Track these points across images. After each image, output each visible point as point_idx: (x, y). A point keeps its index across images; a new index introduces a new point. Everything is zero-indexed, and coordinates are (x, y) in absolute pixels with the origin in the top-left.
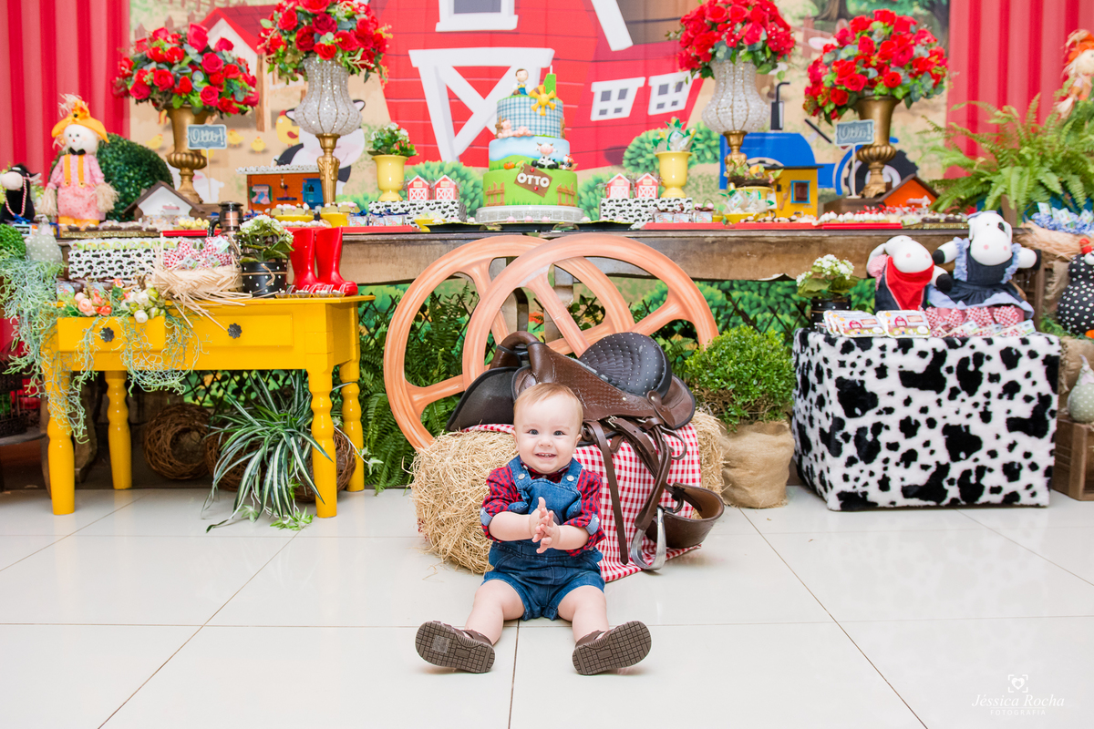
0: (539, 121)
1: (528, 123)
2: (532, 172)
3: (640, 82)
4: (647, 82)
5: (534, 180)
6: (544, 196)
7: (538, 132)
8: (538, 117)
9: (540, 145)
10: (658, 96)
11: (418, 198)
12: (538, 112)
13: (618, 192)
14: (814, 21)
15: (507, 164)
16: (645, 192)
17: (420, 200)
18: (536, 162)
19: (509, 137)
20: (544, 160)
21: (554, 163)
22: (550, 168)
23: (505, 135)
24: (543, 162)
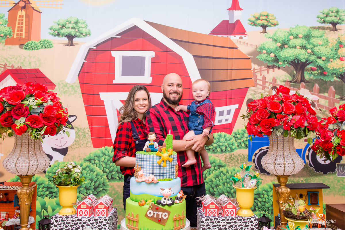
0: (162, 170)
1: (155, 172)
2: (157, 209)
5: (158, 215)
6: (164, 225)
7: (162, 177)
8: (162, 167)
10: (219, 116)
11: (83, 215)
12: (162, 165)
13: (211, 213)
14: (290, 83)
15: (140, 202)
16: (229, 213)
17: (85, 217)
18: (159, 201)
19: (142, 181)
20: (165, 201)
21: (171, 202)
22: (169, 205)
23: (140, 180)
24: (164, 202)
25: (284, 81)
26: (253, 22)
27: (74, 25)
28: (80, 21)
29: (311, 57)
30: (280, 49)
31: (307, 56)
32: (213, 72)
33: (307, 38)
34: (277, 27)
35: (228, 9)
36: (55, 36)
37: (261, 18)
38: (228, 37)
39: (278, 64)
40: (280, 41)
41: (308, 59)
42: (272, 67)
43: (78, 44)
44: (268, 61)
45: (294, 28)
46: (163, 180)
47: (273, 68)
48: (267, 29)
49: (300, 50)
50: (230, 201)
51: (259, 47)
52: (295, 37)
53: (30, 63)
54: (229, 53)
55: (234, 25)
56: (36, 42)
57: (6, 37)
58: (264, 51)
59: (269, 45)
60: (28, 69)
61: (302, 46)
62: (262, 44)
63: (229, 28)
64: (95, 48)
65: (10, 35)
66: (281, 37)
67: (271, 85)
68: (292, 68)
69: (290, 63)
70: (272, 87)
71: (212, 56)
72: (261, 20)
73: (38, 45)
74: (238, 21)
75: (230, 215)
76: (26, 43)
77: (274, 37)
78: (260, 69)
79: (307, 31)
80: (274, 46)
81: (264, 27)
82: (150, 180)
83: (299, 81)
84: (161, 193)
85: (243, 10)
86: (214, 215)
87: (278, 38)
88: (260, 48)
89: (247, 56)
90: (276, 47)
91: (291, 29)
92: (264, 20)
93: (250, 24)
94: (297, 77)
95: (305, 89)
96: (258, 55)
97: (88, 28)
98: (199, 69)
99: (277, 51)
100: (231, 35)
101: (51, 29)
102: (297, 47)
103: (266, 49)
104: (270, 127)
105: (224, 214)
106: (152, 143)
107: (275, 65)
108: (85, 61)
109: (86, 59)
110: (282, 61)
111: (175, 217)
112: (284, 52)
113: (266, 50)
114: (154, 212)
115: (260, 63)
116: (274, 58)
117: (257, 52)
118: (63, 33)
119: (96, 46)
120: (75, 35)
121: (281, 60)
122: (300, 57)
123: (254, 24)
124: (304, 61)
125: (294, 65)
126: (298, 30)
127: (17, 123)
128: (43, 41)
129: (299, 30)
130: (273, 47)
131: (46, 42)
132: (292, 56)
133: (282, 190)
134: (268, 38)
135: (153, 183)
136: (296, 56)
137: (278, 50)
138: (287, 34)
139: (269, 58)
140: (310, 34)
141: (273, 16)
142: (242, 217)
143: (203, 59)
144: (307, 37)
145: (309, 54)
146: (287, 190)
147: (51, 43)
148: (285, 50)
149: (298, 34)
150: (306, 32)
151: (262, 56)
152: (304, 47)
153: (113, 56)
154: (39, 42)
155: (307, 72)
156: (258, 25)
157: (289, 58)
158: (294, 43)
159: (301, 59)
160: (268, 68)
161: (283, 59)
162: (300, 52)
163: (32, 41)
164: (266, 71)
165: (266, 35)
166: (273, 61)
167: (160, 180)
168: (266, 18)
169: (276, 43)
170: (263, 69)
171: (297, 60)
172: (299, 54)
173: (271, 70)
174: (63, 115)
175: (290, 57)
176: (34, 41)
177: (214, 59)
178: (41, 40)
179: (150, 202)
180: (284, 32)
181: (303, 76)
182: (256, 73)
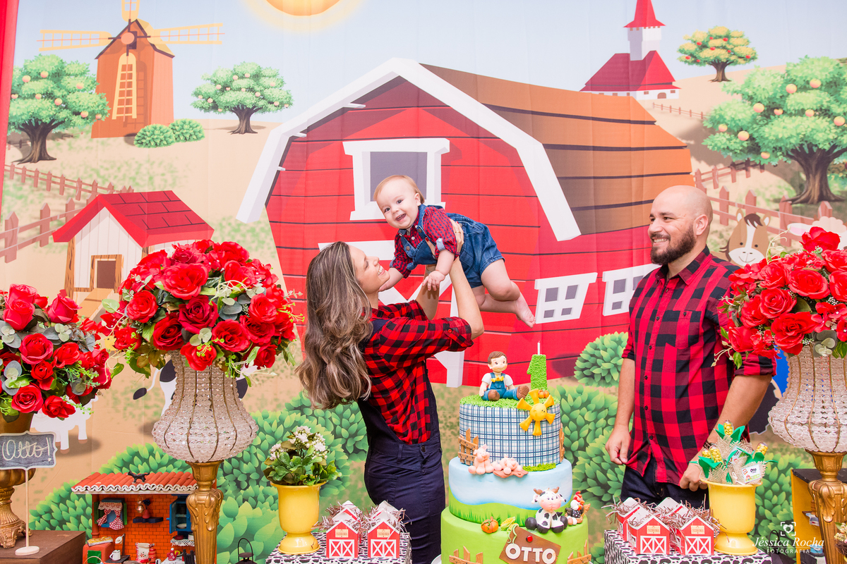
0: (531, 444)
1: (514, 449)
2: (530, 540)
3: (592, 277)
4: (600, 277)
5: (532, 554)
7: (531, 461)
8: (531, 438)
9: (541, 493)
10: (614, 293)
11: (342, 555)
12: (530, 431)
13: (651, 545)
14: (791, 204)
15: (487, 525)
16: (695, 546)
17: (345, 558)
18: (532, 522)
19: (486, 473)
20: (548, 521)
21: (562, 524)
22: (557, 531)
23: (481, 470)
24: (545, 523)
25: (776, 201)
26: (692, 55)
27: (251, 83)
28: (264, 72)
29: (845, 136)
30: (762, 120)
31: (834, 135)
32: (595, 184)
33: (834, 87)
34: (752, 63)
35: (626, 27)
36: (207, 110)
37: (712, 43)
38: (628, 94)
39: (758, 158)
40: (763, 98)
41: (837, 141)
42: (744, 166)
43: (263, 128)
44: (732, 151)
45: (798, 65)
46: (536, 468)
47: (746, 169)
48: (728, 70)
49: (815, 120)
50: (697, 517)
51: (708, 117)
52: (800, 88)
53: (151, 178)
54: (632, 136)
55: (643, 64)
56: (164, 127)
57: (95, 118)
58: (723, 127)
59: (735, 110)
60: (148, 193)
61: (821, 109)
62: (715, 110)
63: (630, 74)
64: (305, 135)
65: (103, 114)
66: (764, 89)
67: (744, 211)
68: (795, 165)
69: (790, 153)
70: (745, 216)
71: (591, 144)
72: (712, 49)
73: (168, 134)
74: (653, 54)
75: (698, 552)
76: (141, 131)
77: (747, 90)
78: (714, 171)
79: (831, 70)
80: (748, 112)
81: (720, 66)
82: (507, 470)
83: (816, 198)
84: (536, 501)
85: (663, 25)
86: (659, 550)
87: (758, 93)
88: (711, 120)
89: (680, 140)
90: (753, 115)
91: (790, 68)
92: (718, 47)
93: (685, 59)
94: (810, 188)
95: (833, 219)
96: (706, 136)
97: (285, 88)
98: (558, 178)
99: (755, 126)
100: (636, 89)
101: (197, 94)
102: (807, 112)
103: (726, 121)
104: (799, 334)
105: (684, 550)
106: (499, 377)
107: (752, 160)
108: (280, 168)
109: (285, 164)
110: (768, 150)
111: (571, 558)
112: (772, 127)
113: (727, 125)
114: (523, 549)
115: (711, 157)
116: (749, 142)
117: (704, 130)
118: (227, 103)
119: (307, 131)
120: (254, 107)
121: (765, 146)
122: (815, 137)
123: (693, 59)
124: (827, 147)
125: (800, 159)
126: (808, 68)
127: (193, 342)
128: (179, 123)
129: (812, 70)
130: (744, 115)
131: (186, 127)
132: (794, 134)
133: (830, 488)
134: (730, 93)
135: (514, 475)
136: (804, 135)
137: (758, 121)
138: (780, 81)
139: (735, 142)
140: (842, 78)
141: (741, 37)
142: (730, 557)
143: (569, 152)
144: (832, 87)
145: (840, 129)
146: (842, 489)
147: (198, 129)
148: (775, 122)
149: (808, 79)
150: (829, 73)
151: (718, 139)
152: (826, 110)
153: (347, 152)
154: (171, 126)
155: (835, 174)
156: (705, 61)
157: (788, 141)
158: (798, 104)
159: (817, 143)
160: (734, 169)
161: (770, 144)
162: (814, 124)
163: (154, 125)
164: (729, 178)
165: (725, 86)
166: (746, 151)
167: (530, 469)
168: (724, 43)
169: (752, 105)
170: (720, 172)
171: (808, 145)
172: (813, 130)
173: (741, 174)
174: (291, 318)
175: (789, 138)
176: (158, 126)
177: (598, 153)
178: (175, 123)
179: (510, 524)
180: (773, 75)
181: (824, 186)
182: (703, 183)
